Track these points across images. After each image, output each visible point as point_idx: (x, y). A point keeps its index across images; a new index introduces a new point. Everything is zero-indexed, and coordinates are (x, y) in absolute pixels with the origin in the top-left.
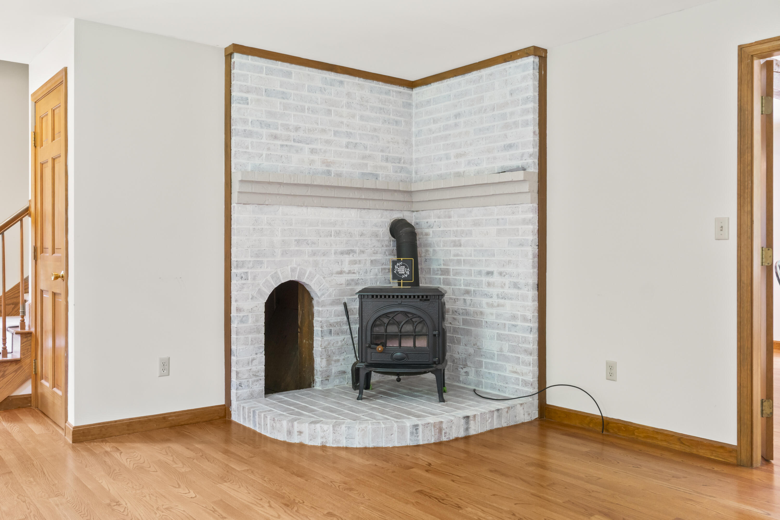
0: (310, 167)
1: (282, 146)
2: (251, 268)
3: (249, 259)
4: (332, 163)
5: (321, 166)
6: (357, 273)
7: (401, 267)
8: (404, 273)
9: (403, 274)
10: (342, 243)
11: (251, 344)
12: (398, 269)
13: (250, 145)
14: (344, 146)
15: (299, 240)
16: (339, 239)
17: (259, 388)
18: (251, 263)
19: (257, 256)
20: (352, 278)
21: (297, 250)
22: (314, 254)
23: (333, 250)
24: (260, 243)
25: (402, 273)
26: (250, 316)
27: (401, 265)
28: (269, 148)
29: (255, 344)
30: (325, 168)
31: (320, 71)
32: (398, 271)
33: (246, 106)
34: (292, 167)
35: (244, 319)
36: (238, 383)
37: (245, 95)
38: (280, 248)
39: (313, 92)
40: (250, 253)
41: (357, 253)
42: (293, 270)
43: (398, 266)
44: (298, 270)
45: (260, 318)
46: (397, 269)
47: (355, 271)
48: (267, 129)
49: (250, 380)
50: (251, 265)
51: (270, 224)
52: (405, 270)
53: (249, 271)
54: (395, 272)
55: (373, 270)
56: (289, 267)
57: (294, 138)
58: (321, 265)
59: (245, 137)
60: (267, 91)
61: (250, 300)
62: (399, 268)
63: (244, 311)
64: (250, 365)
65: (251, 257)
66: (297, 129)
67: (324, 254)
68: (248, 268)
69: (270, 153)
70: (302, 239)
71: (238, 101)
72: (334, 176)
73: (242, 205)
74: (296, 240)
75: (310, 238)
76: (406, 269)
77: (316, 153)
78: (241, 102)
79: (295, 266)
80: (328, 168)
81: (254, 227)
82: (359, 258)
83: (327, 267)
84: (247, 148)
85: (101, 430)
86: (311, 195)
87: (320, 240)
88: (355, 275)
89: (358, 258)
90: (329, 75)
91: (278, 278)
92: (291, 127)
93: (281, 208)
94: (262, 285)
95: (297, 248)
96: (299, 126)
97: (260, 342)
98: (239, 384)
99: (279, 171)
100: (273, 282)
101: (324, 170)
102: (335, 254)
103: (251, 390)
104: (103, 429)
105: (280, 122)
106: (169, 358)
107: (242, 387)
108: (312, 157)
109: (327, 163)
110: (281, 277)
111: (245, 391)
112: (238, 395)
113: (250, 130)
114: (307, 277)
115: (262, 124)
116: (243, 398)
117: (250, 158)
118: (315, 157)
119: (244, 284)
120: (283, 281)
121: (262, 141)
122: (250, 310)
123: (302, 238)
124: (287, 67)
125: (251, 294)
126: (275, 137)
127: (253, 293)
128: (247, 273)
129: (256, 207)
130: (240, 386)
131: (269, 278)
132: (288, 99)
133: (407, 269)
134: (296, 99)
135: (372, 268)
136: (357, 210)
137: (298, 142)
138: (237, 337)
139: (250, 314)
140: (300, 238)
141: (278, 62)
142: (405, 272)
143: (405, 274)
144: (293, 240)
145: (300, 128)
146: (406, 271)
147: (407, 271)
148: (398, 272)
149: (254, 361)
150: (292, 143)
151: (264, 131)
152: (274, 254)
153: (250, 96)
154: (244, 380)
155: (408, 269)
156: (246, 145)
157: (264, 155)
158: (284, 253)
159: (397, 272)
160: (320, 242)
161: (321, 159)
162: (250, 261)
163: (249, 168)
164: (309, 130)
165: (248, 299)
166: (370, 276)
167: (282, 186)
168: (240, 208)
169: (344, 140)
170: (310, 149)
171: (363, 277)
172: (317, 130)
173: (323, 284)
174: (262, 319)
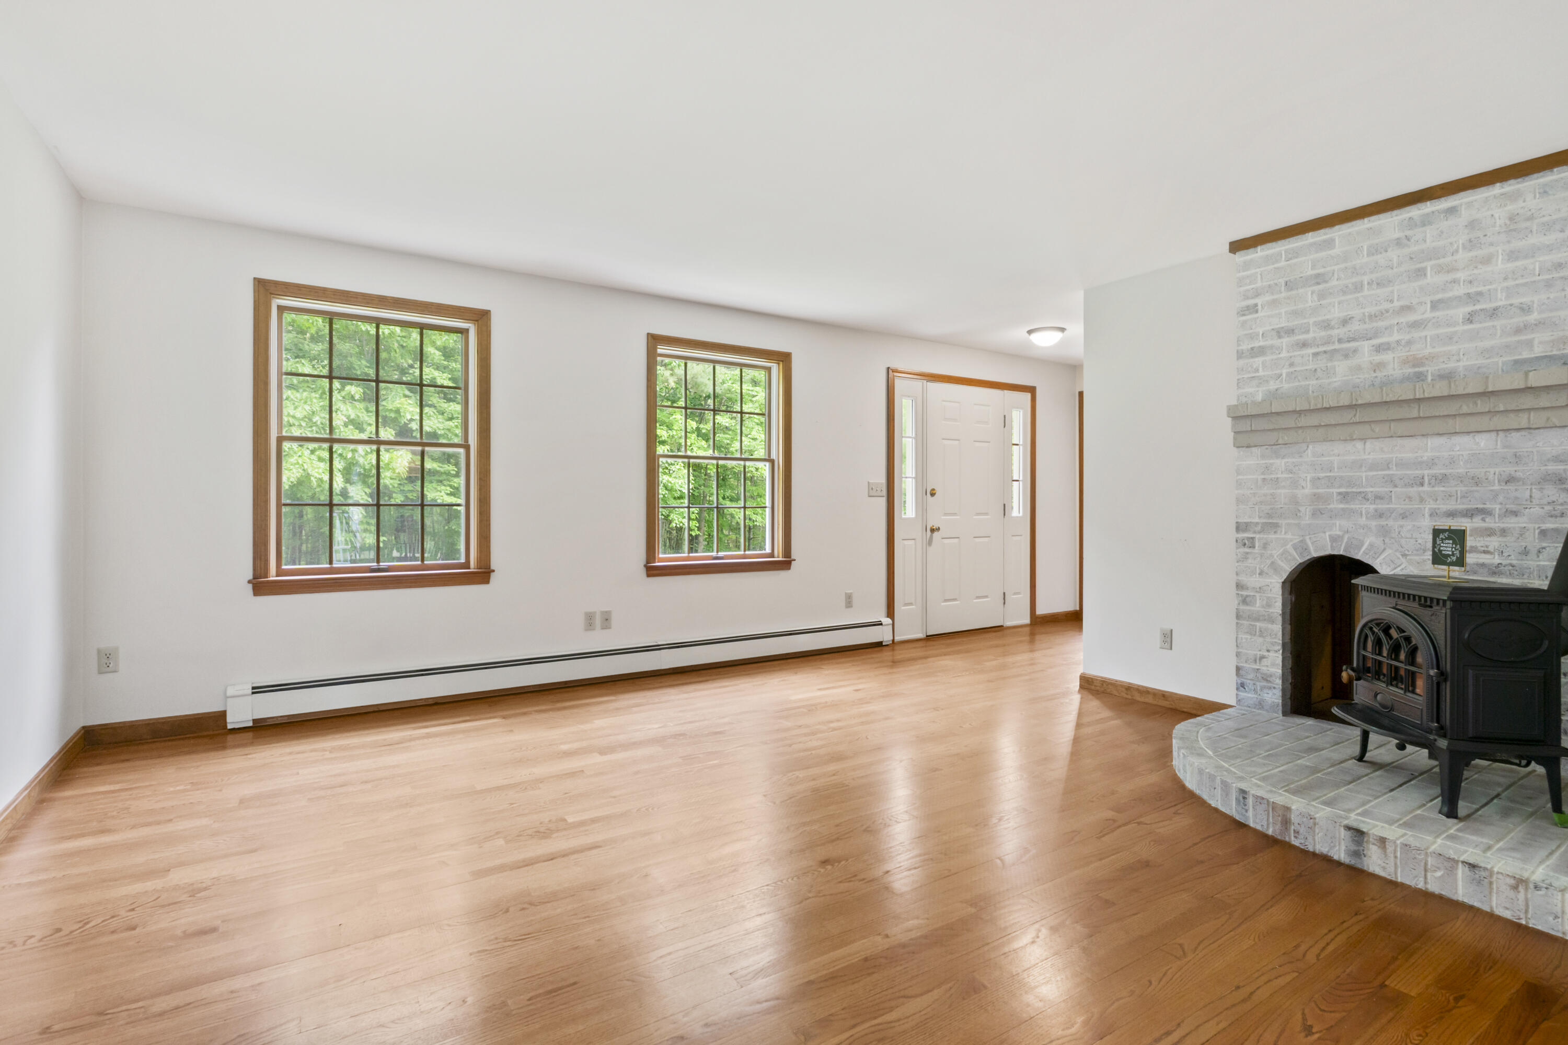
0: (1375, 375)
1: (1316, 355)
2: (1259, 532)
3: (1257, 520)
4: (1427, 359)
5: (1402, 369)
6: (1496, 553)
7: (1447, 541)
8: (1450, 553)
9: (1448, 556)
10: (1450, 496)
11: (1260, 636)
12: (1442, 545)
13: (1261, 366)
14: (1461, 321)
15: (1347, 493)
16: (1443, 489)
17: (1273, 700)
18: (1260, 525)
19: (1269, 516)
20: (1481, 561)
21: (1343, 509)
22: (1380, 515)
23: (1427, 509)
24: (1274, 499)
25: (1448, 553)
26: (1258, 598)
27: (1447, 539)
28: (1293, 362)
29: (1266, 636)
30: (1410, 370)
31: (1395, 212)
32: (1442, 548)
33: (1255, 316)
34: (1335, 382)
35: (1248, 599)
36: (1239, 682)
37: (1251, 302)
38: (1310, 505)
39: (1381, 253)
40: (1257, 513)
41: (1497, 516)
42: (1334, 539)
43: (1442, 539)
44: (1345, 540)
45: (1275, 602)
46: (1440, 545)
47: (1491, 549)
48: (1288, 336)
49: (1258, 684)
50: (1259, 528)
51: (1291, 472)
52: (1452, 548)
53: (1257, 536)
54: (1436, 550)
55: (1548, 549)
56: (1327, 534)
57: (1340, 337)
58: (1397, 533)
59: (1252, 357)
60: (1288, 283)
61: (1257, 575)
62: (1443, 543)
63: (1247, 589)
64: (1258, 664)
65: (1260, 517)
66: (1345, 322)
67: (1404, 516)
68: (1255, 532)
69: (1295, 369)
70: (1353, 492)
71: (1242, 313)
72: (1432, 380)
73: (1244, 449)
74: (1340, 494)
75: (1372, 489)
76: (1454, 546)
77: (1388, 349)
78: (1247, 312)
79: (1338, 533)
80: (1417, 369)
81: (1263, 477)
82: (1502, 525)
83: (1411, 538)
84: (1257, 370)
85: (1103, 685)
86: (1363, 420)
87: (1393, 492)
88: (1488, 556)
89: (1497, 525)
90: (1420, 210)
91: (1306, 549)
92: (1333, 323)
93: (1311, 447)
94: (1277, 557)
95: (1342, 506)
96: (1349, 317)
97: (1274, 636)
98: (1241, 683)
99: (1311, 392)
100: (1297, 554)
101: (1407, 374)
102: (1431, 515)
103: (1259, 697)
104: (1105, 685)
105: (1311, 321)
106: (1172, 630)
107: (1245, 688)
108: (1378, 358)
109: (1417, 362)
110: (1312, 548)
111: (1250, 695)
112: (1239, 698)
113: (1260, 347)
114: (1364, 552)
115: (1279, 333)
116: (1246, 704)
117: (1261, 383)
118: (1387, 357)
119: (1247, 553)
120: (1316, 554)
121: (1281, 355)
122: (1258, 590)
123: (1354, 490)
124: (1325, 234)
125: (1259, 568)
126: (1304, 345)
127: (1262, 566)
128: (1253, 538)
129: (1267, 449)
130: (1242, 686)
131: (1289, 547)
132: (1326, 282)
133: (1456, 546)
134: (1343, 276)
135: (1544, 545)
136: (1493, 435)
137: (1349, 341)
138: (1238, 621)
139: (1258, 595)
140: (1349, 490)
141: (1307, 234)
142: (1453, 552)
143: (1453, 555)
144: (1335, 494)
145: (1353, 318)
146: (1454, 549)
147: (1456, 549)
148: (1442, 550)
149: (1265, 660)
150: (1337, 346)
151: (1286, 341)
152: (1298, 514)
153: (1259, 301)
154: (1248, 681)
155: (1458, 546)
156: (1255, 367)
157: (1284, 375)
158: (1316, 513)
159: (1440, 551)
160: (1393, 496)
161: (1399, 357)
162: (1257, 523)
163: (1259, 398)
164: (1372, 317)
165: (1255, 574)
166: (1540, 561)
167: (1303, 415)
168: (1242, 453)
169: (1461, 312)
170: (1373, 346)
171: (1514, 562)
172: (1391, 312)
173: (1403, 566)
174: (1277, 604)
